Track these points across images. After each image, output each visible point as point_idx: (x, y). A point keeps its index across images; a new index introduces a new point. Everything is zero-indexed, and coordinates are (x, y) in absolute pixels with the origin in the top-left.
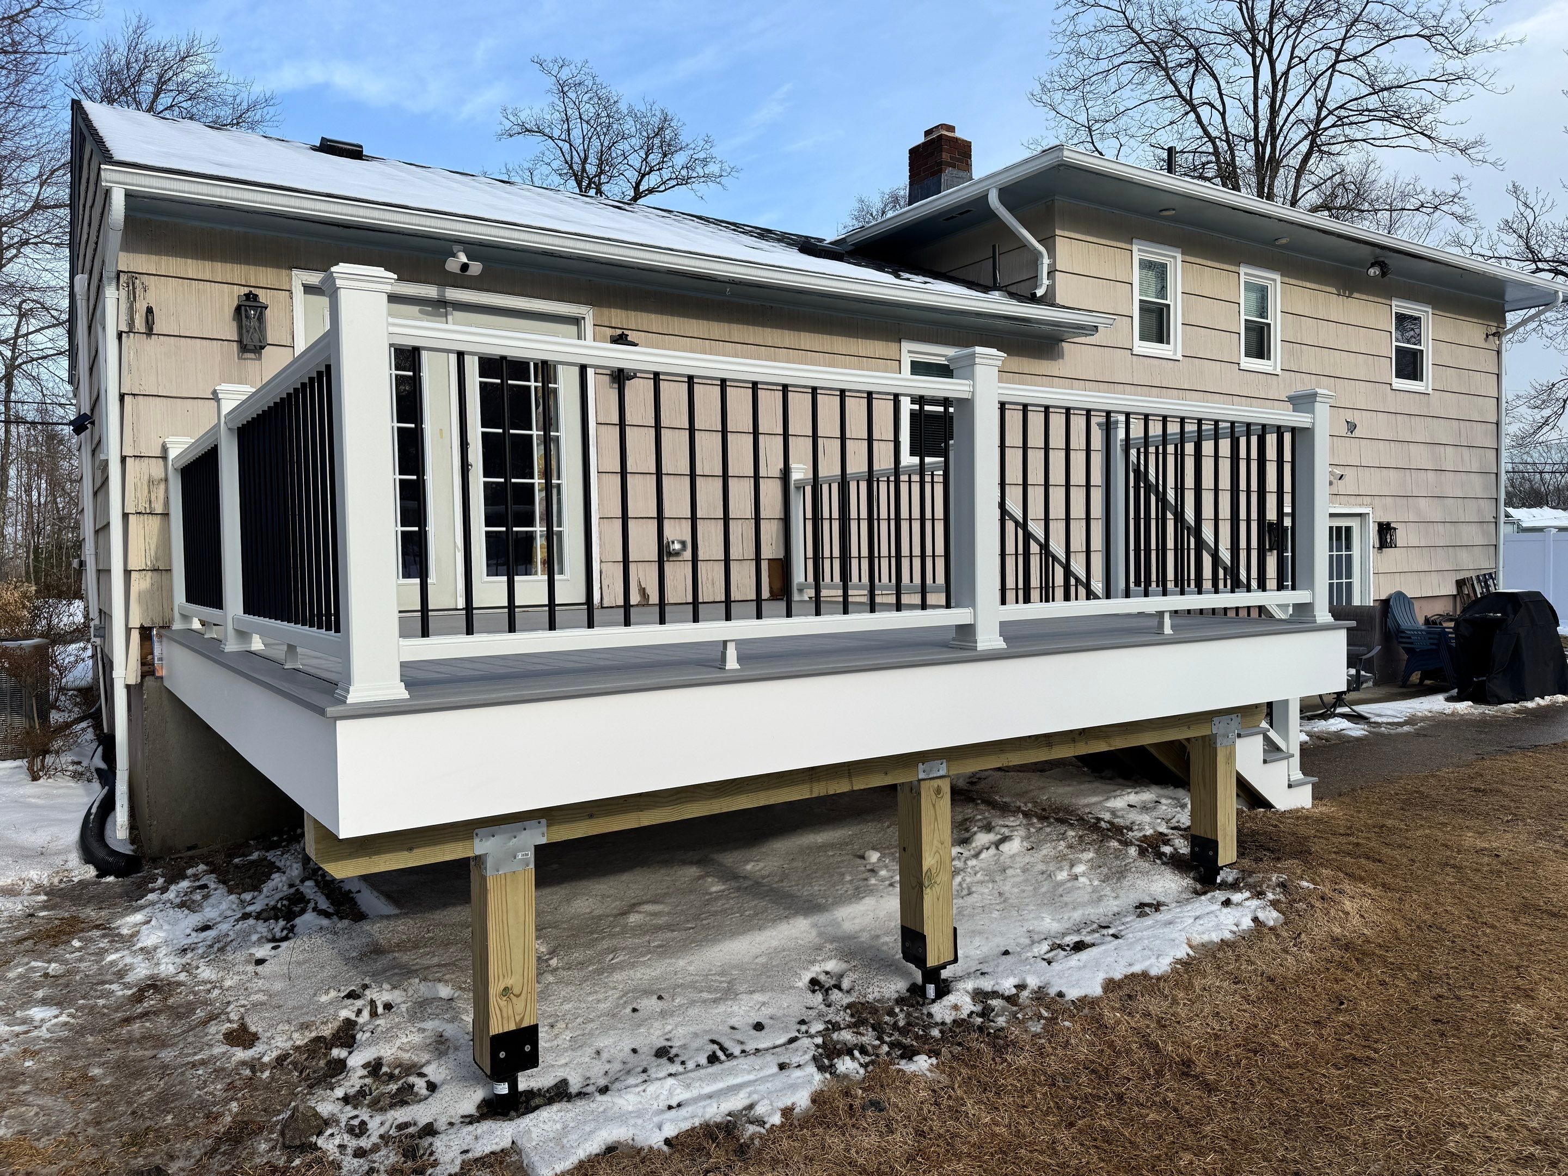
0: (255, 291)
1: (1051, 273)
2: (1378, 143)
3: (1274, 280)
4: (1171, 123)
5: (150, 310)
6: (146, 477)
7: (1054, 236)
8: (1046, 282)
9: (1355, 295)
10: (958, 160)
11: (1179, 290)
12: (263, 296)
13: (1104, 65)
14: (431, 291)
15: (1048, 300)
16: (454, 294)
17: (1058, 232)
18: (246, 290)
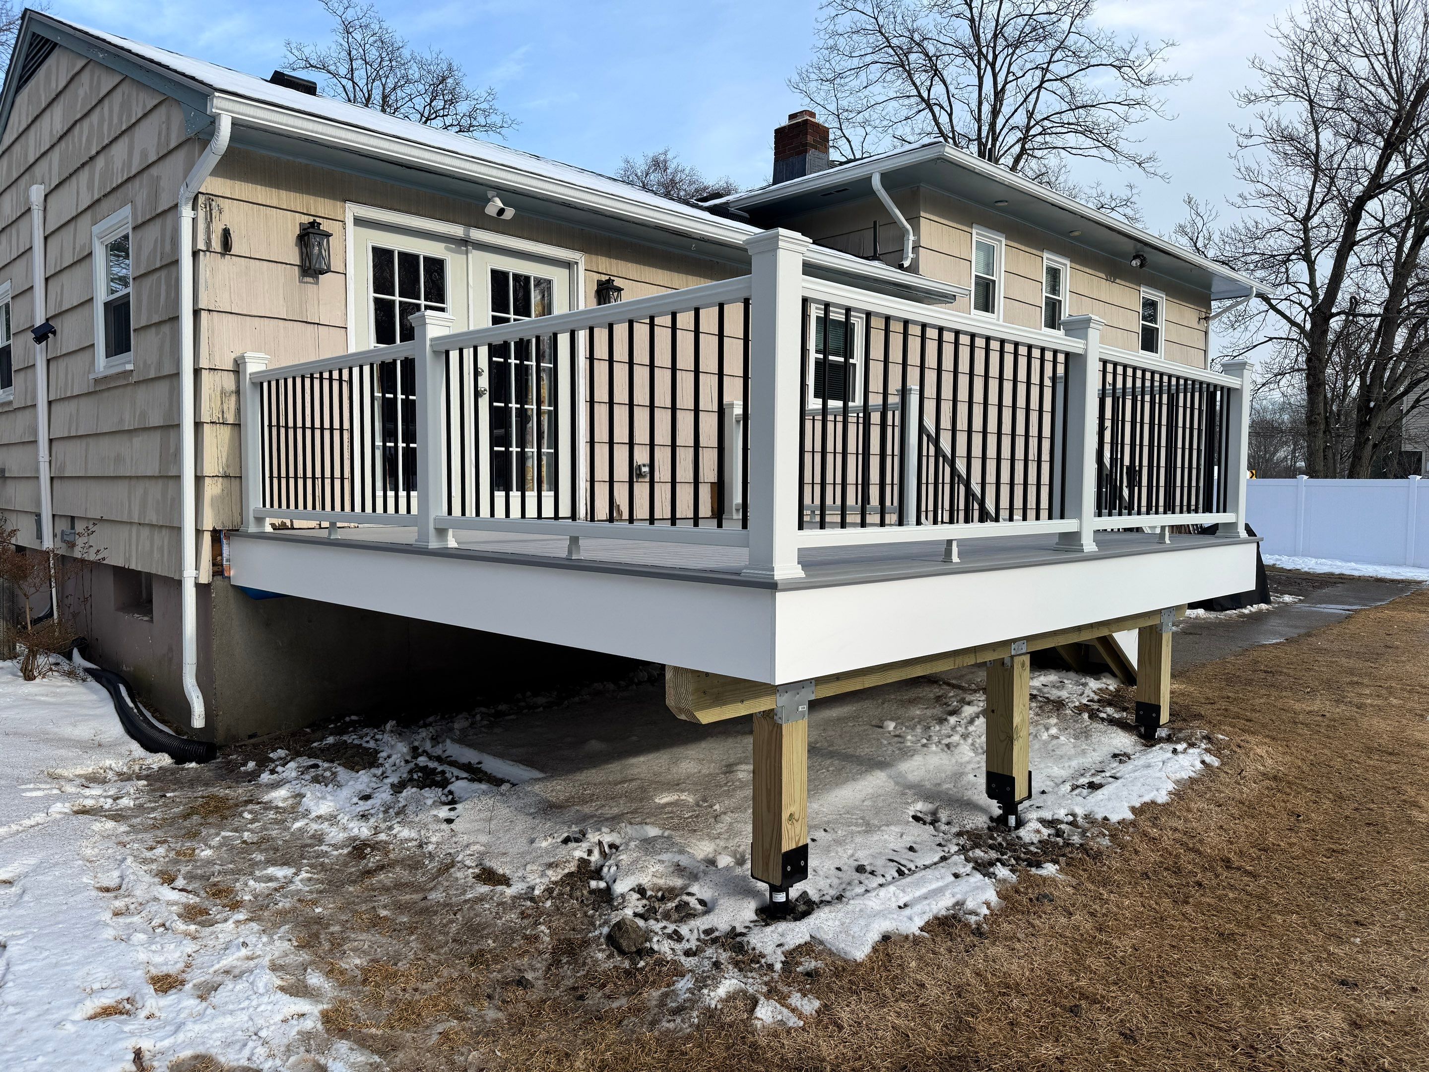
0: (318, 220)
1: (916, 248)
2: (1074, 151)
3: (1065, 265)
4: (907, 118)
5: (226, 233)
6: (219, 389)
7: (919, 217)
8: (911, 255)
9: (1118, 281)
10: (819, 143)
11: (1003, 269)
12: (325, 226)
13: (856, 62)
14: (458, 231)
15: (913, 269)
16: (477, 235)
17: (922, 214)
18: (311, 219)
